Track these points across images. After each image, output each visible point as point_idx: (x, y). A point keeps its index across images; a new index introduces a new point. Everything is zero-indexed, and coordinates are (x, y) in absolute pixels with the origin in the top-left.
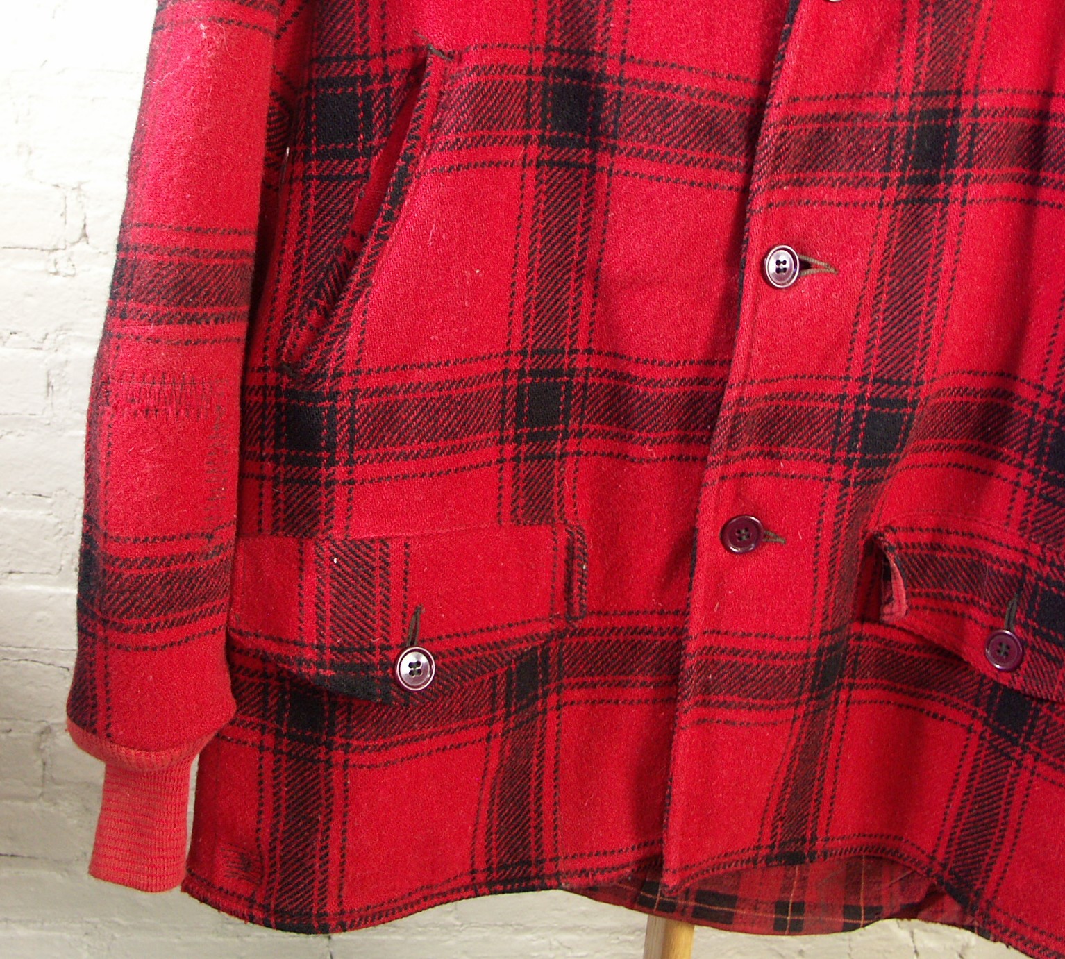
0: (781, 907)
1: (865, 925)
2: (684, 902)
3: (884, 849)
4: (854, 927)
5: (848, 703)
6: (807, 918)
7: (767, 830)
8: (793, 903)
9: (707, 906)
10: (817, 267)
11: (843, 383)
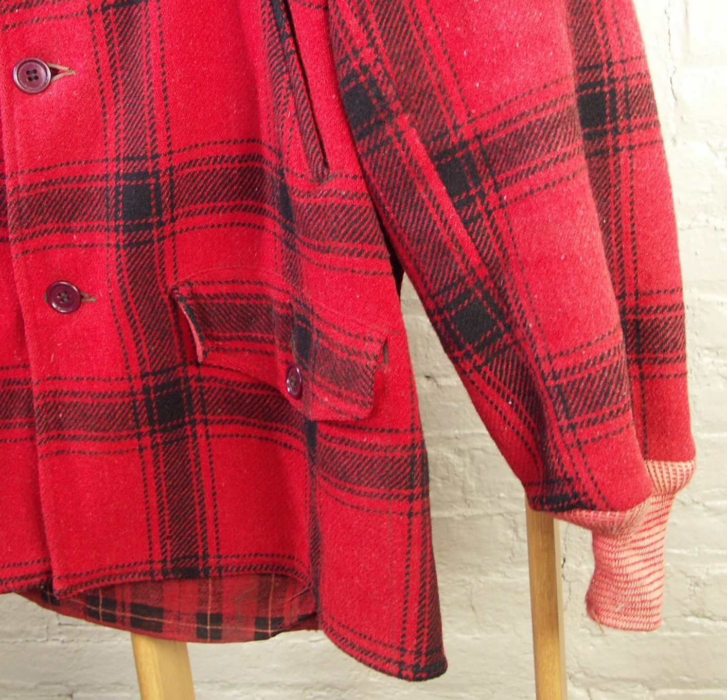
0: (201, 618)
1: (274, 635)
2: (122, 614)
3: (283, 568)
4: (265, 637)
5: (208, 437)
6: (225, 627)
7: (157, 546)
8: (211, 615)
9: (140, 617)
10: (63, 72)
11: (105, 165)
